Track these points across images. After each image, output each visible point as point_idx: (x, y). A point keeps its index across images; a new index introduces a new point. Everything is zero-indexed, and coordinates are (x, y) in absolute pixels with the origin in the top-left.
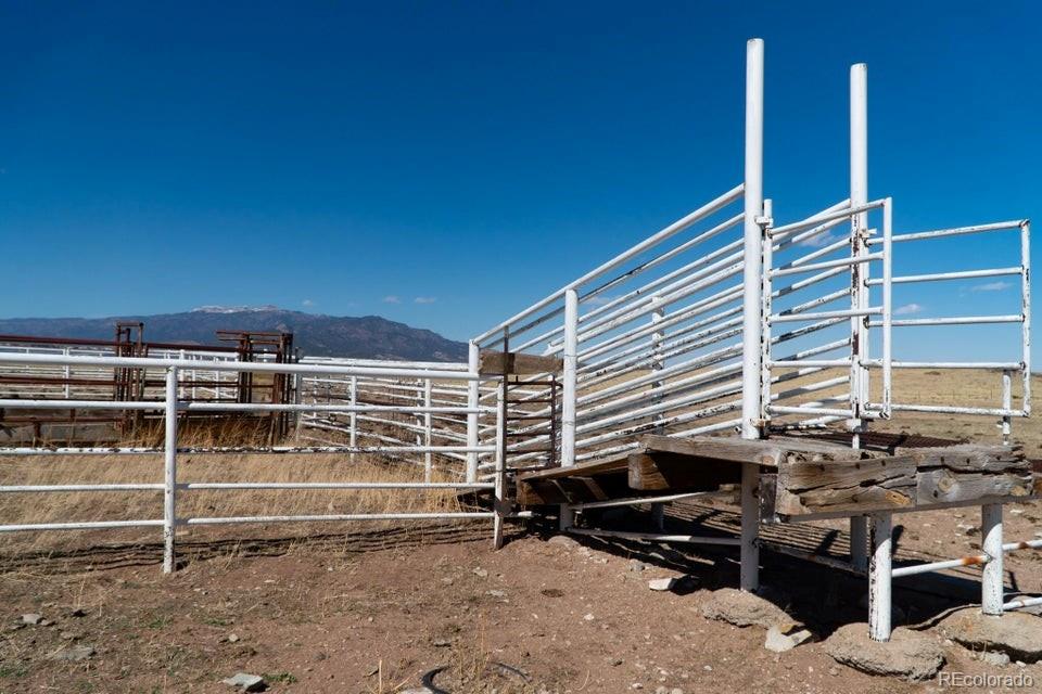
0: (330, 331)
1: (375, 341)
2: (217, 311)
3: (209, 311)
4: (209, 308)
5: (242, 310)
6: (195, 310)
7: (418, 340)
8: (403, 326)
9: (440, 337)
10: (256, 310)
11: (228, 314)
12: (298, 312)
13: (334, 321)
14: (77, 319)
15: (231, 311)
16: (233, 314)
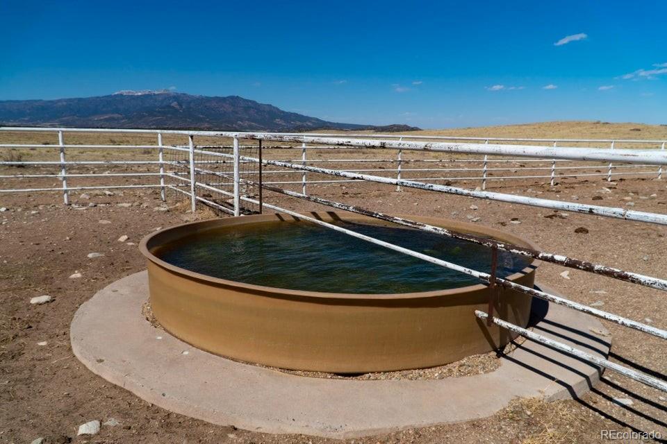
0: (206, 107)
1: (237, 113)
2: (131, 94)
3: (125, 94)
4: (125, 92)
5: (147, 93)
6: (116, 93)
7: (264, 111)
8: (254, 102)
9: (278, 109)
10: (156, 93)
11: (138, 96)
12: (184, 94)
13: (208, 99)
14: (39, 101)
15: (140, 94)
16: (141, 96)
